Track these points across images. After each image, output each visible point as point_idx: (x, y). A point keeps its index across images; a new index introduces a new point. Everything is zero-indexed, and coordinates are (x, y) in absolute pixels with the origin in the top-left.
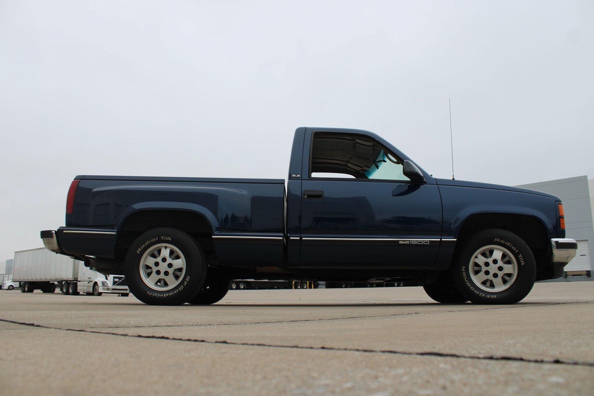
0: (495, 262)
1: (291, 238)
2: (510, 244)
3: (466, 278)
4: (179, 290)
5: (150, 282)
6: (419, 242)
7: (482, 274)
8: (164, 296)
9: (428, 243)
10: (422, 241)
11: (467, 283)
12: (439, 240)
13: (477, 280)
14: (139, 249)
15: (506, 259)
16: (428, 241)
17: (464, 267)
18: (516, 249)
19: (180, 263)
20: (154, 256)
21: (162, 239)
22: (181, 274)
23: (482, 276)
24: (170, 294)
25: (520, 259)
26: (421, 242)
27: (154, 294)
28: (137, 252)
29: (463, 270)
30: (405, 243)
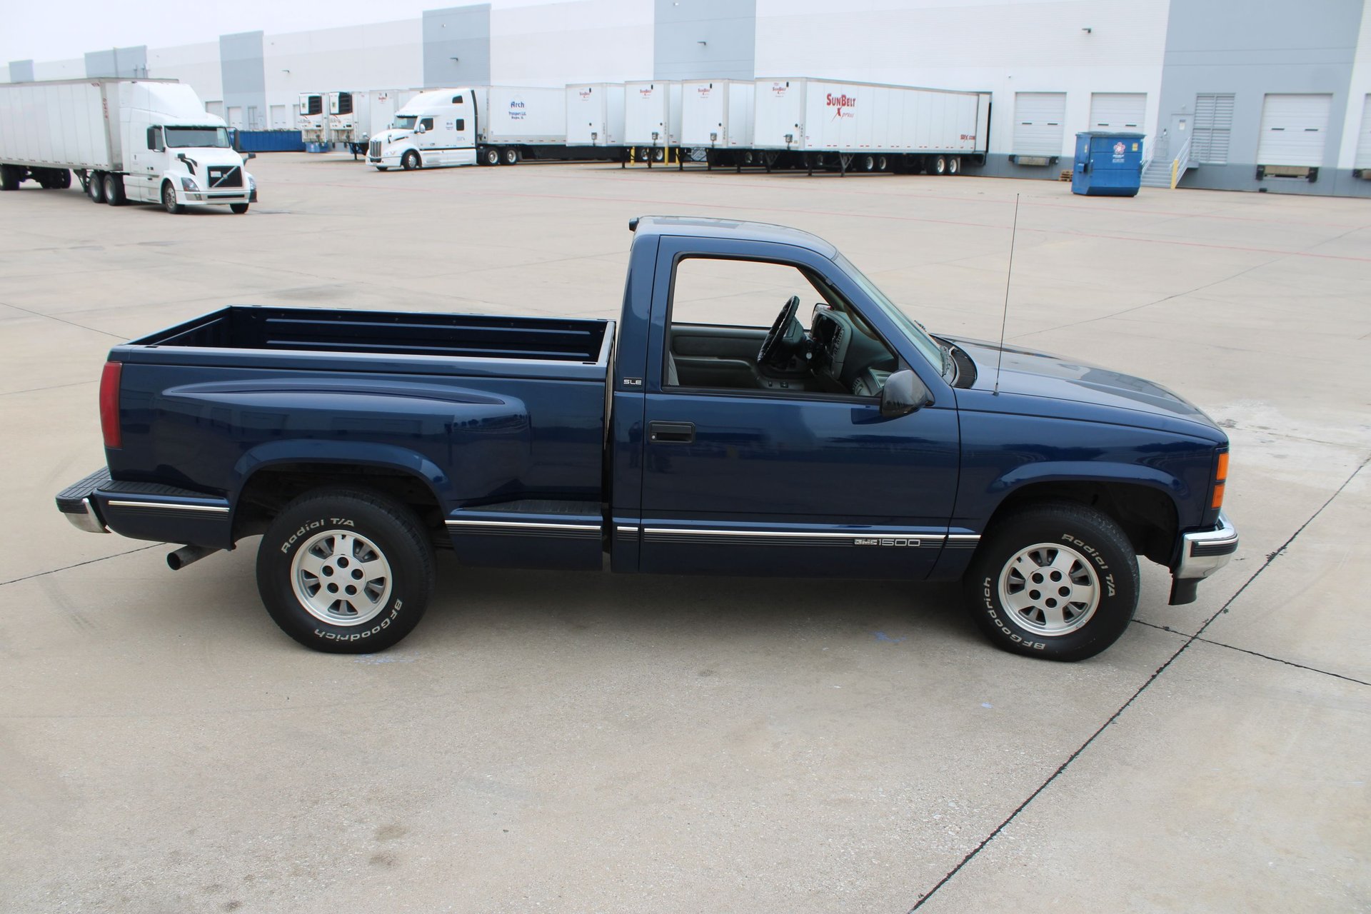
0: (1056, 576)
1: (619, 528)
2: (1093, 550)
3: (989, 600)
4: (381, 628)
5: (317, 607)
7: (1024, 595)
8: (352, 640)
10: (906, 541)
11: (991, 612)
12: (943, 536)
13: (1012, 606)
14: (286, 544)
15: (1080, 573)
17: (989, 579)
18: (1103, 563)
19: (380, 567)
20: (318, 552)
21: (335, 522)
22: (383, 590)
23: (1023, 599)
24: (363, 636)
25: (1108, 582)
27: (329, 636)
28: (283, 549)
29: (986, 584)
30: (868, 543)
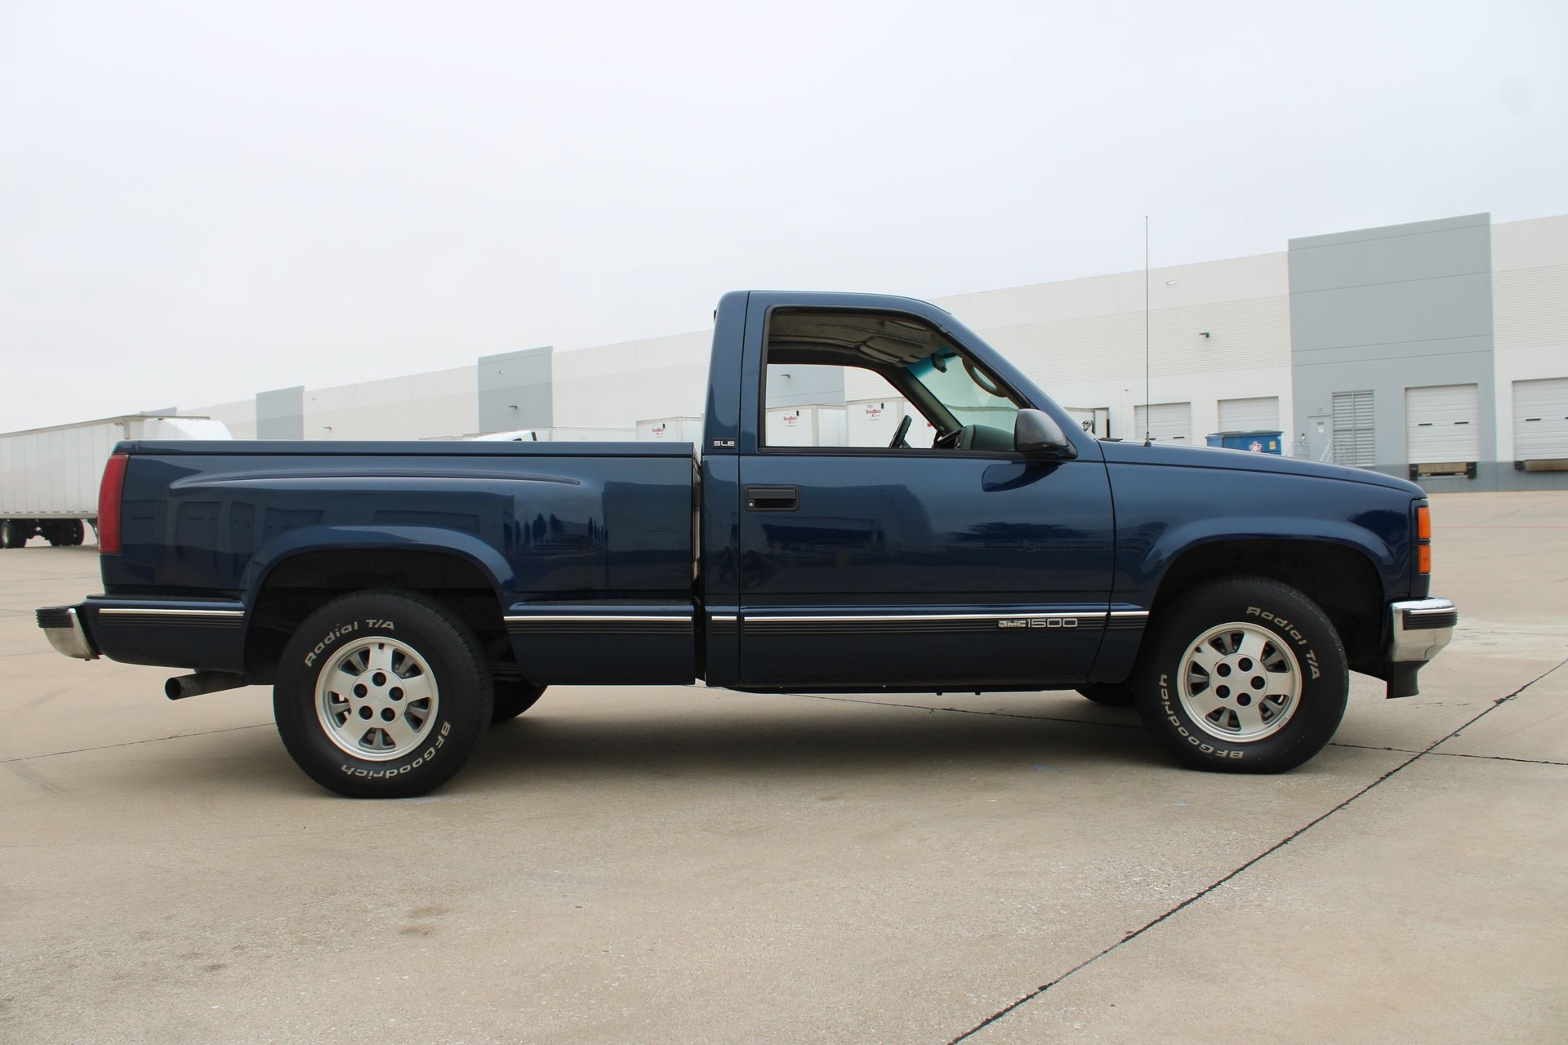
0: (1245, 664)
1: (714, 618)
2: (1286, 622)
3: (1168, 703)
4: (424, 759)
5: (345, 739)
6: (1051, 623)
7: (1209, 693)
8: (387, 777)
9: (1074, 624)
10: (1060, 620)
11: (1172, 718)
12: (1104, 614)
13: (1196, 710)
14: (311, 654)
15: (1274, 658)
16: (1076, 620)
17: (1166, 677)
18: (1300, 637)
19: (423, 685)
20: (349, 668)
21: (370, 626)
22: (428, 715)
23: (1209, 699)
24: (401, 771)
25: (1310, 662)
26: (1057, 623)
27: (360, 772)
28: (306, 661)
29: (1162, 683)
30: (1014, 624)
